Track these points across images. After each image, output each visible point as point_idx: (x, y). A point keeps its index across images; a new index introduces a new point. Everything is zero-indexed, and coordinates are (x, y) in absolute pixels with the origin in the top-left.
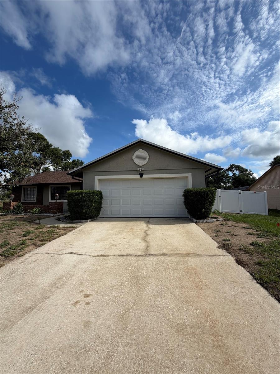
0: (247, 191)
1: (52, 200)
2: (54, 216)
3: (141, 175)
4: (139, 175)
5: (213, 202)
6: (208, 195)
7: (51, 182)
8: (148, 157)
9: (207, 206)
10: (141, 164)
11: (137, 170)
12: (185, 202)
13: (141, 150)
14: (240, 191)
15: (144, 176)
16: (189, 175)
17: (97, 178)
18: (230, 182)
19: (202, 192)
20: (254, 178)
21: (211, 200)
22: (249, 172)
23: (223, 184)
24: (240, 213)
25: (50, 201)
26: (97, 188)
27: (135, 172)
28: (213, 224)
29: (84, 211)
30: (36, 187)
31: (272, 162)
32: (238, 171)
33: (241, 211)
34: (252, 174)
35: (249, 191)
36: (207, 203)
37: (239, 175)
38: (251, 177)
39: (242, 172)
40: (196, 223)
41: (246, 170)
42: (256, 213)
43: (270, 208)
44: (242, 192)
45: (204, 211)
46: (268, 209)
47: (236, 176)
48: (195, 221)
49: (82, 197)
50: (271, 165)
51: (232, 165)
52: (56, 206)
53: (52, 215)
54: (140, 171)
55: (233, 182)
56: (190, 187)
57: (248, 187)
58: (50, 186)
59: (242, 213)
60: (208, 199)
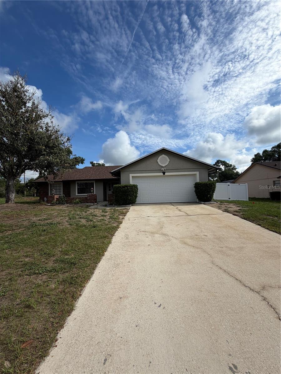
0: (233, 183)
1: (78, 194)
2: (94, 205)
3: (164, 173)
4: (162, 173)
5: (214, 191)
6: (211, 186)
7: (78, 179)
8: (169, 160)
9: (211, 193)
10: (163, 166)
11: (161, 170)
12: (196, 191)
13: (163, 155)
14: (229, 183)
15: (166, 174)
16: (197, 173)
17: (131, 175)
18: (217, 176)
19: (208, 184)
20: (237, 172)
21: (214, 189)
22: (233, 167)
23: (211, 178)
24: (229, 200)
25: (77, 194)
26: (132, 182)
27: (160, 171)
28: (215, 204)
29: (129, 198)
30: (62, 183)
31: (253, 159)
32: (223, 166)
33: (229, 199)
34: (236, 169)
35: (234, 183)
36: (211, 191)
37: (225, 170)
38: (235, 171)
39: (227, 167)
40: (204, 204)
41: (231, 165)
42: (240, 200)
43: (250, 197)
44: (230, 184)
45: (209, 196)
46: (249, 198)
47: (222, 171)
48: (203, 203)
49: (128, 189)
50: (252, 161)
51: (219, 160)
52: (93, 198)
53: (93, 204)
54: (163, 170)
55: (219, 176)
56: (198, 181)
57: (233, 180)
58: (76, 182)
59: (230, 200)
60: (212, 189)
